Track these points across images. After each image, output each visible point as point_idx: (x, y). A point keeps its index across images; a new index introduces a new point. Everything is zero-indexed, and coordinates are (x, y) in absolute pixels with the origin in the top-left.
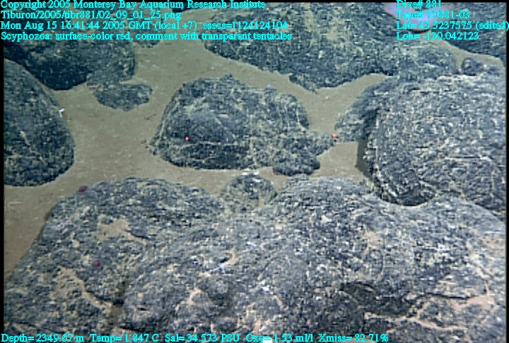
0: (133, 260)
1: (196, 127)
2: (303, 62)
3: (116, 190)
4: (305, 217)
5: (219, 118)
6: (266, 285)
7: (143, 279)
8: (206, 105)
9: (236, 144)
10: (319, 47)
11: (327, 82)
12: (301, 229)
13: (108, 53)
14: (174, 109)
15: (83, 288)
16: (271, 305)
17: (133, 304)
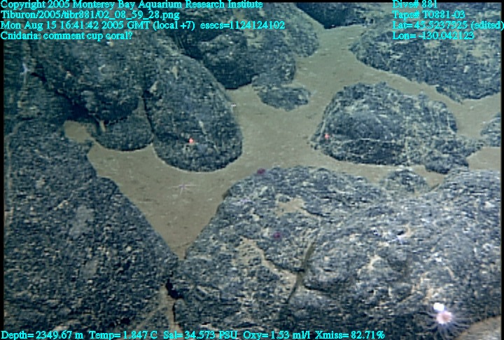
0: (310, 234)
1: (357, 125)
2: (450, 75)
3: (290, 174)
4: (470, 202)
5: (379, 117)
6: (438, 257)
7: (328, 246)
8: (366, 106)
9: (393, 141)
10: (465, 62)
11: (471, 93)
12: (467, 211)
13: (273, 58)
14: (335, 109)
15: (263, 256)
16: (443, 275)
17: (320, 266)
